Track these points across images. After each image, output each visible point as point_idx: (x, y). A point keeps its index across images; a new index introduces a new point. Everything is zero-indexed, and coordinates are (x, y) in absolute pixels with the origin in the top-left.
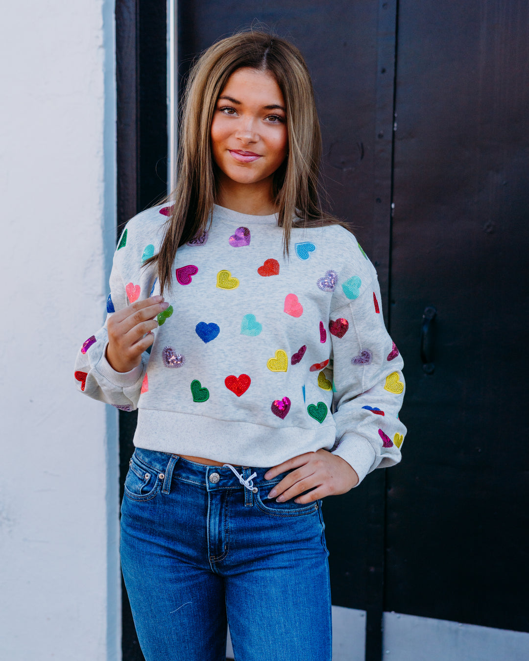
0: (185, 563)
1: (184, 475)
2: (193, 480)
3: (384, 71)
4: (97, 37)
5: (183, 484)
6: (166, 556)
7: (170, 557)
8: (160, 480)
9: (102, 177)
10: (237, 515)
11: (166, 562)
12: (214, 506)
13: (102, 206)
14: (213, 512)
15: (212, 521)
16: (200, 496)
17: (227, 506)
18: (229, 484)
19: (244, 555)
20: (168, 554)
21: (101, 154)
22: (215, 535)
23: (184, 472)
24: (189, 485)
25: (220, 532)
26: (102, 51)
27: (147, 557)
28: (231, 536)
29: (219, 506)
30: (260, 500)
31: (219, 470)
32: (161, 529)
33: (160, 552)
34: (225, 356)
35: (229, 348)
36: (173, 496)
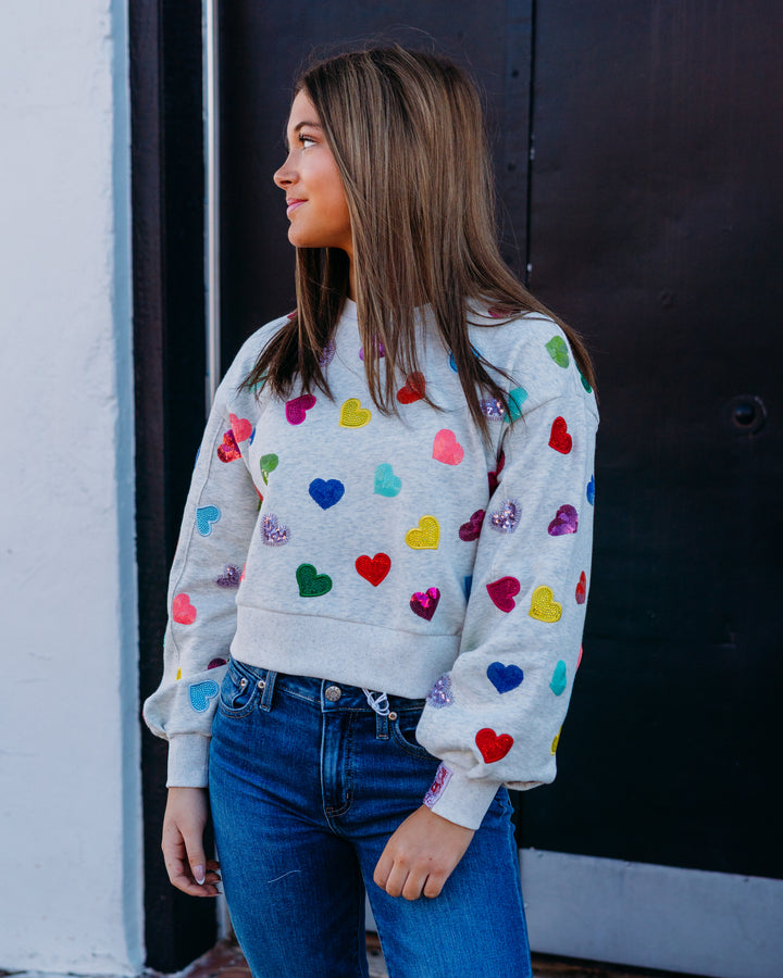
0: (292, 814)
1: (292, 686)
2: (303, 695)
3: (515, 74)
4: (103, 23)
5: (290, 698)
7: (269, 803)
8: (260, 691)
9: (110, 228)
10: (365, 750)
11: (262, 809)
12: (330, 735)
13: (111, 268)
14: (329, 743)
15: (329, 756)
16: (313, 718)
17: (350, 736)
18: (354, 704)
19: (374, 807)
20: (266, 799)
21: (109, 193)
22: (331, 777)
23: (292, 681)
24: (298, 701)
25: (338, 774)
26: (109, 44)
27: (238, 799)
28: (355, 781)
29: (339, 734)
30: (398, 731)
32: (258, 762)
33: (254, 794)
34: (355, 527)
35: (357, 515)
36: (276, 715)
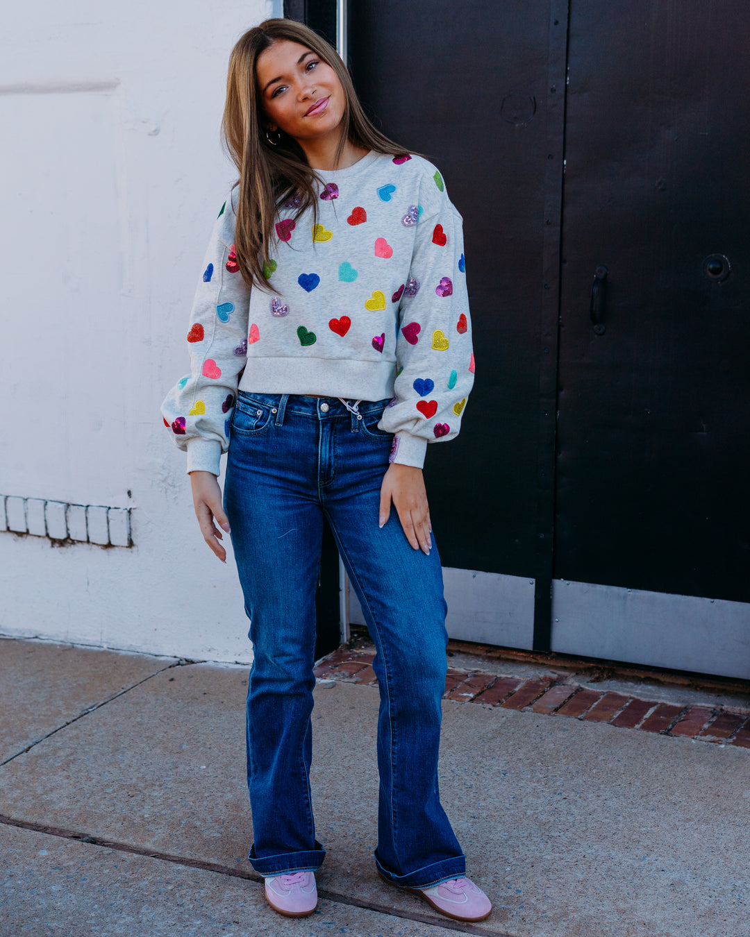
1: (296, 407)
2: (305, 412)
5: (295, 416)
6: (277, 487)
8: (273, 414)
10: (345, 441)
11: (276, 491)
12: (325, 434)
14: (324, 439)
15: (324, 448)
16: (311, 425)
17: (335, 434)
18: (338, 412)
19: (349, 478)
22: (326, 460)
23: (296, 405)
24: (300, 417)
25: (330, 458)
28: (340, 461)
29: (329, 434)
30: (364, 426)
31: (328, 401)
32: (274, 460)
33: (272, 482)
34: (327, 302)
35: (329, 294)
36: (286, 428)
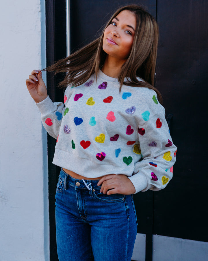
0: (74, 218)
1: (70, 182)
2: (73, 185)
5: (70, 186)
7: (68, 215)
8: (64, 184)
10: (89, 200)
11: (66, 217)
12: (78, 196)
14: (78, 198)
15: (79, 202)
17: (84, 196)
18: (83, 187)
19: (93, 217)
20: (68, 214)
24: (72, 187)
25: (82, 207)
27: (61, 214)
28: (87, 209)
29: (81, 196)
30: (95, 194)
31: (79, 181)
34: (83, 132)
35: (85, 129)
